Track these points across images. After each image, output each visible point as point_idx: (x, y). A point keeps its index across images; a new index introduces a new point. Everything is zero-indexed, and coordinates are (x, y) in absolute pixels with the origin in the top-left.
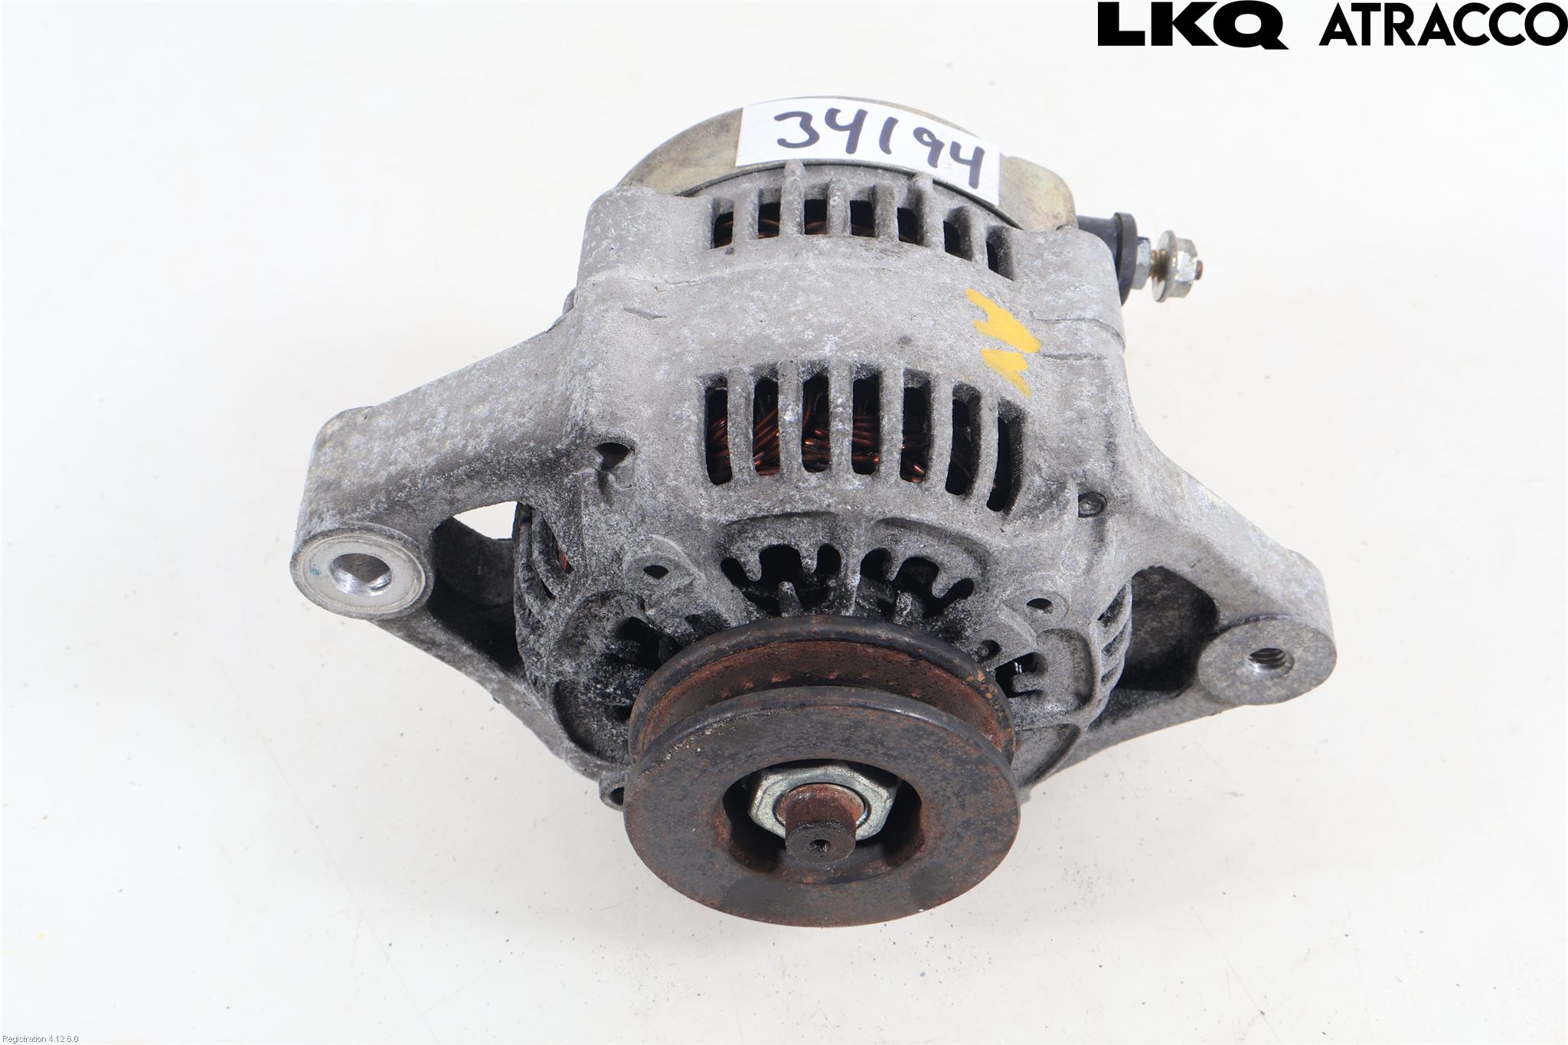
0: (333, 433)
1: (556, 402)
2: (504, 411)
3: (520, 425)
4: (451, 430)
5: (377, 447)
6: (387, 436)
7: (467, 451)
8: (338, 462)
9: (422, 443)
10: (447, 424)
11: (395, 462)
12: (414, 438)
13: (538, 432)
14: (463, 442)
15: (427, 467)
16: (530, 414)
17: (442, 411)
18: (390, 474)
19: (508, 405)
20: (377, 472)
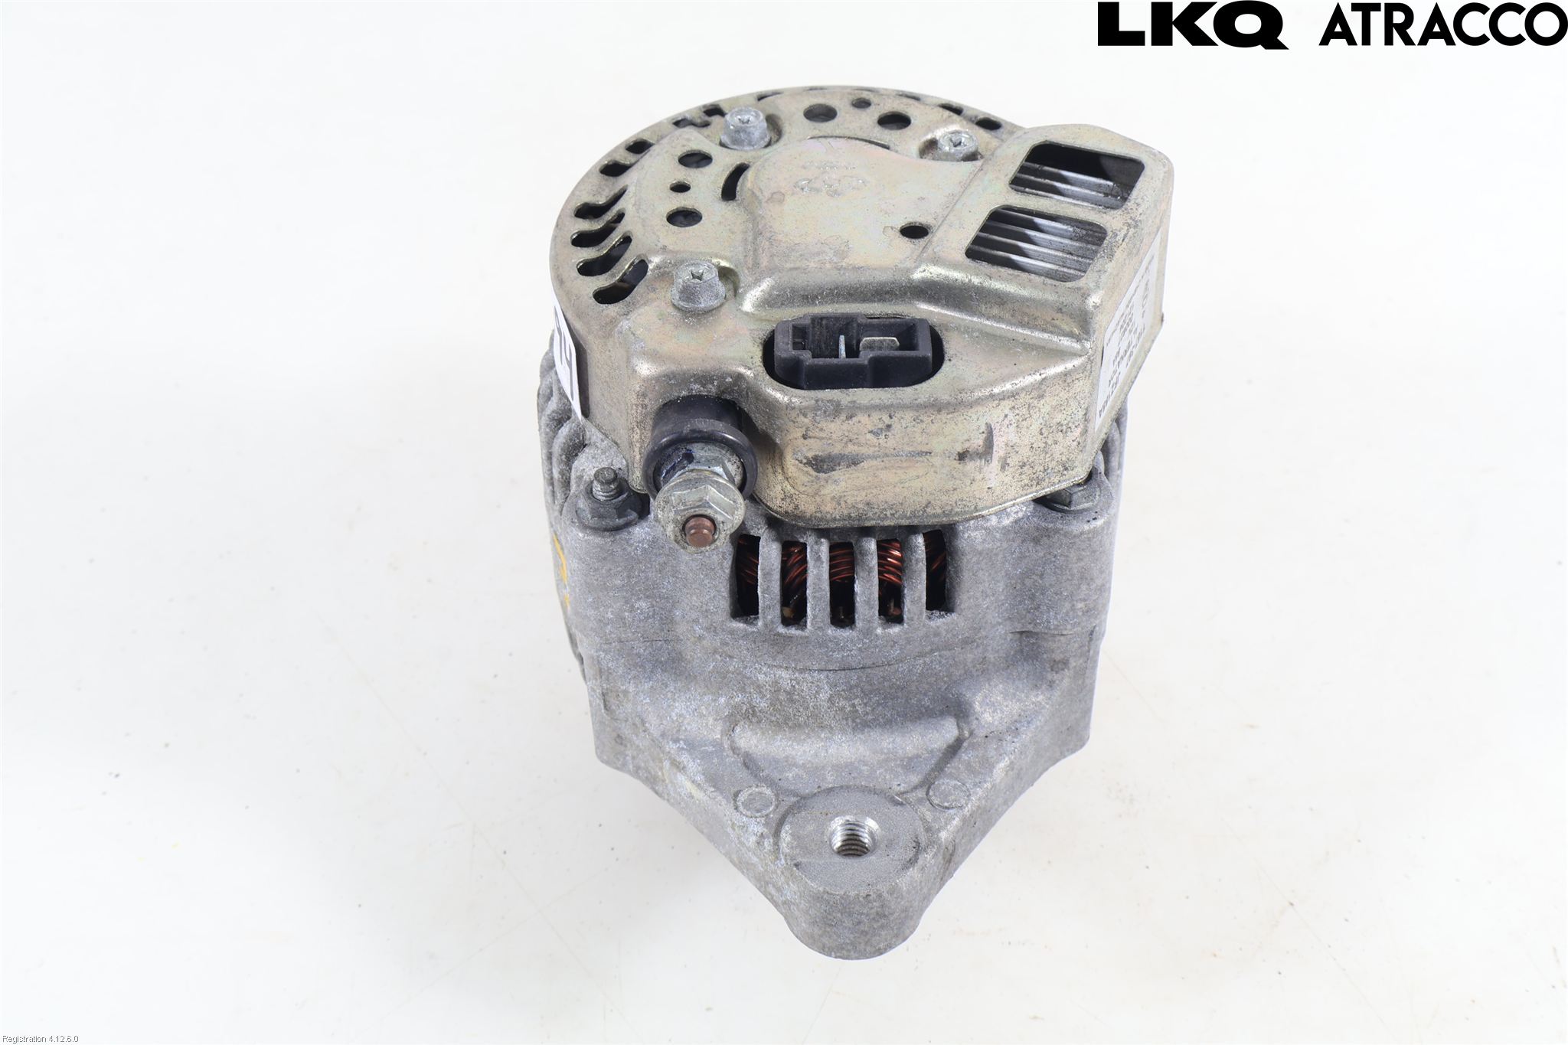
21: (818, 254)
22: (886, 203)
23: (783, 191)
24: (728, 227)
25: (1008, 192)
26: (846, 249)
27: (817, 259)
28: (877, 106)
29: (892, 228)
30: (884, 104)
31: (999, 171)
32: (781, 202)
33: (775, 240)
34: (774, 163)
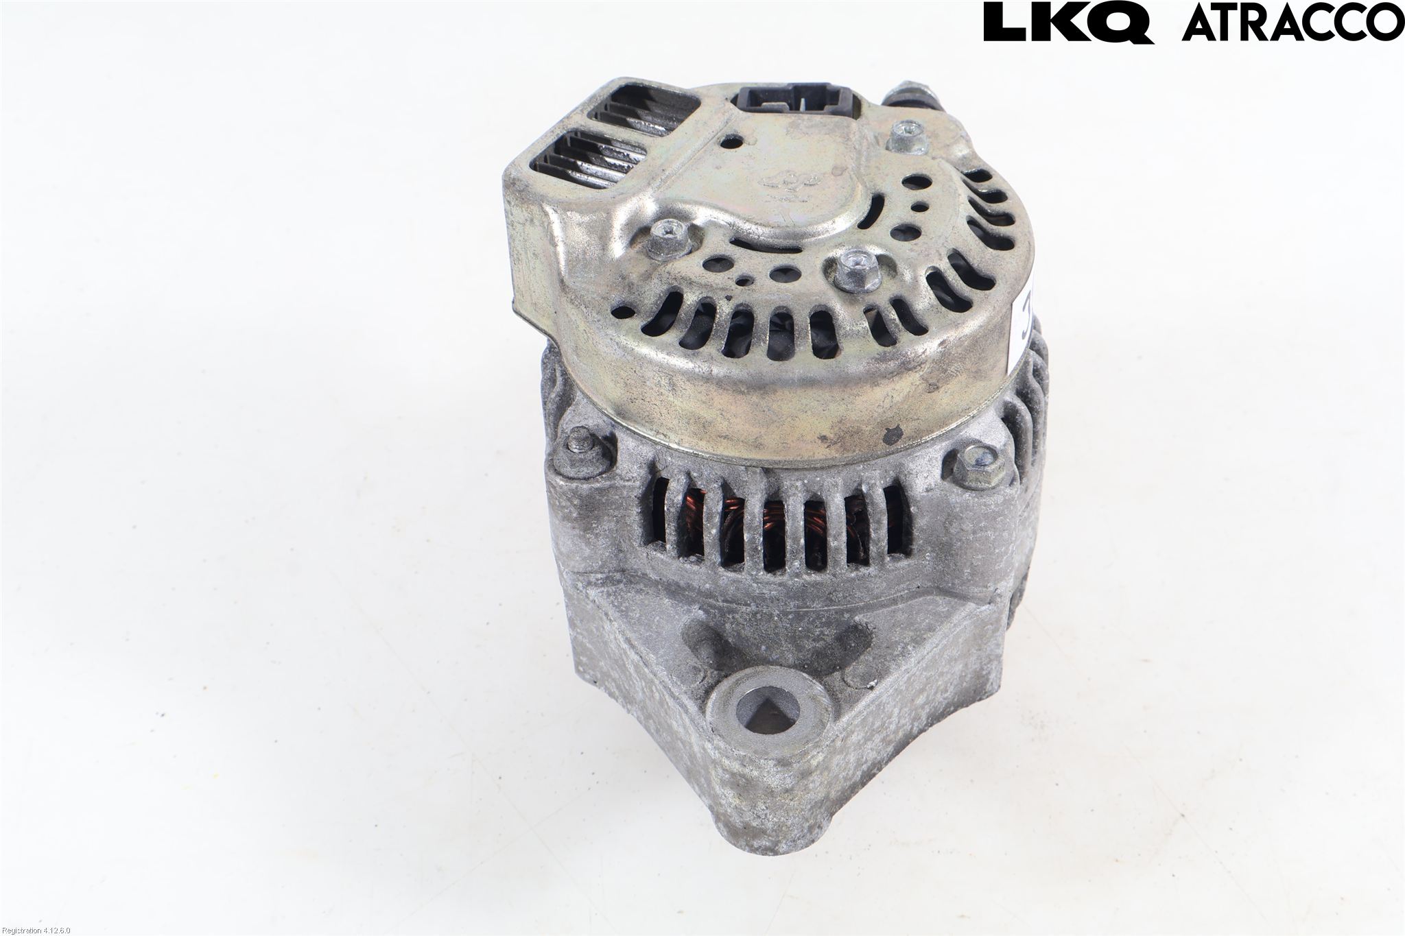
0: (819, 763)
1: (969, 676)
2: (936, 693)
3: (944, 699)
4: (903, 722)
5: (852, 758)
6: (859, 745)
7: (914, 731)
8: (826, 782)
9: (883, 740)
10: (899, 718)
11: (866, 761)
12: (877, 738)
13: (956, 700)
14: (910, 727)
15: (888, 754)
16: (951, 689)
17: (896, 711)
18: (863, 772)
19: (938, 688)
20: (853, 775)
21: (812, 126)
22: (748, 165)
23: (832, 177)
24: (881, 172)
25: (651, 146)
26: (789, 129)
27: (814, 123)
28: (731, 277)
29: (749, 144)
30: (723, 278)
31: (650, 166)
32: (835, 168)
33: (845, 138)
34: (837, 202)
